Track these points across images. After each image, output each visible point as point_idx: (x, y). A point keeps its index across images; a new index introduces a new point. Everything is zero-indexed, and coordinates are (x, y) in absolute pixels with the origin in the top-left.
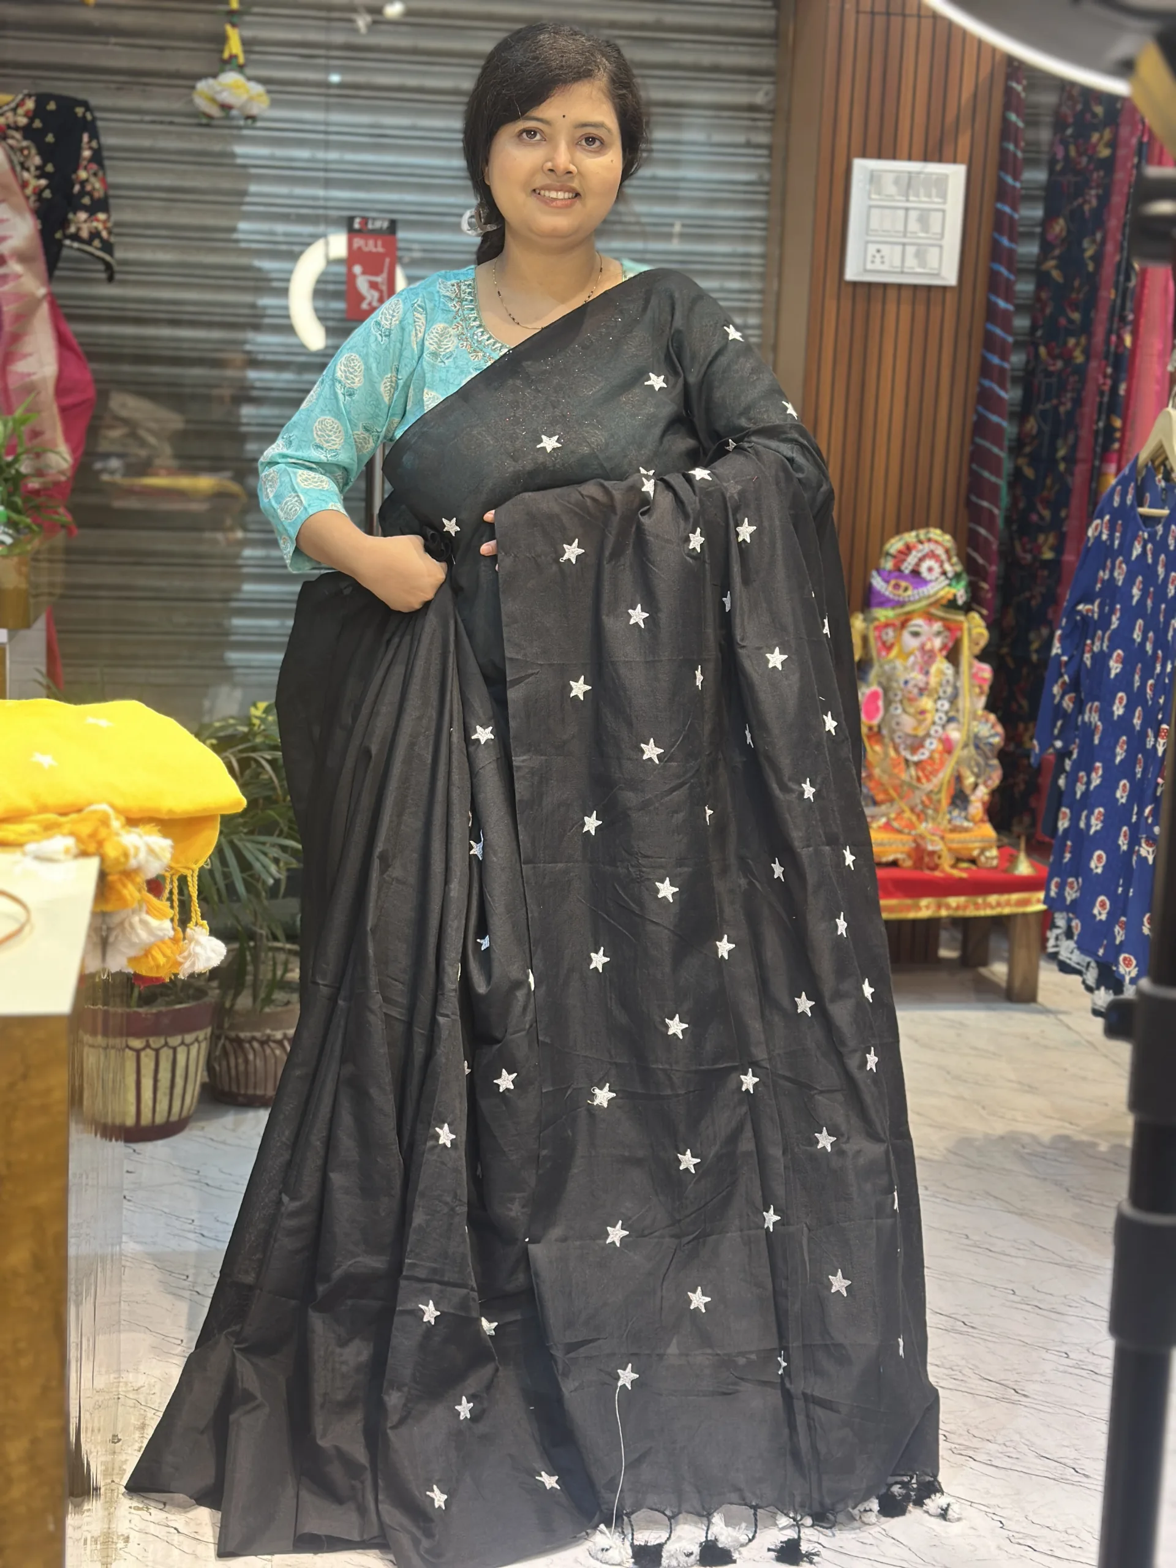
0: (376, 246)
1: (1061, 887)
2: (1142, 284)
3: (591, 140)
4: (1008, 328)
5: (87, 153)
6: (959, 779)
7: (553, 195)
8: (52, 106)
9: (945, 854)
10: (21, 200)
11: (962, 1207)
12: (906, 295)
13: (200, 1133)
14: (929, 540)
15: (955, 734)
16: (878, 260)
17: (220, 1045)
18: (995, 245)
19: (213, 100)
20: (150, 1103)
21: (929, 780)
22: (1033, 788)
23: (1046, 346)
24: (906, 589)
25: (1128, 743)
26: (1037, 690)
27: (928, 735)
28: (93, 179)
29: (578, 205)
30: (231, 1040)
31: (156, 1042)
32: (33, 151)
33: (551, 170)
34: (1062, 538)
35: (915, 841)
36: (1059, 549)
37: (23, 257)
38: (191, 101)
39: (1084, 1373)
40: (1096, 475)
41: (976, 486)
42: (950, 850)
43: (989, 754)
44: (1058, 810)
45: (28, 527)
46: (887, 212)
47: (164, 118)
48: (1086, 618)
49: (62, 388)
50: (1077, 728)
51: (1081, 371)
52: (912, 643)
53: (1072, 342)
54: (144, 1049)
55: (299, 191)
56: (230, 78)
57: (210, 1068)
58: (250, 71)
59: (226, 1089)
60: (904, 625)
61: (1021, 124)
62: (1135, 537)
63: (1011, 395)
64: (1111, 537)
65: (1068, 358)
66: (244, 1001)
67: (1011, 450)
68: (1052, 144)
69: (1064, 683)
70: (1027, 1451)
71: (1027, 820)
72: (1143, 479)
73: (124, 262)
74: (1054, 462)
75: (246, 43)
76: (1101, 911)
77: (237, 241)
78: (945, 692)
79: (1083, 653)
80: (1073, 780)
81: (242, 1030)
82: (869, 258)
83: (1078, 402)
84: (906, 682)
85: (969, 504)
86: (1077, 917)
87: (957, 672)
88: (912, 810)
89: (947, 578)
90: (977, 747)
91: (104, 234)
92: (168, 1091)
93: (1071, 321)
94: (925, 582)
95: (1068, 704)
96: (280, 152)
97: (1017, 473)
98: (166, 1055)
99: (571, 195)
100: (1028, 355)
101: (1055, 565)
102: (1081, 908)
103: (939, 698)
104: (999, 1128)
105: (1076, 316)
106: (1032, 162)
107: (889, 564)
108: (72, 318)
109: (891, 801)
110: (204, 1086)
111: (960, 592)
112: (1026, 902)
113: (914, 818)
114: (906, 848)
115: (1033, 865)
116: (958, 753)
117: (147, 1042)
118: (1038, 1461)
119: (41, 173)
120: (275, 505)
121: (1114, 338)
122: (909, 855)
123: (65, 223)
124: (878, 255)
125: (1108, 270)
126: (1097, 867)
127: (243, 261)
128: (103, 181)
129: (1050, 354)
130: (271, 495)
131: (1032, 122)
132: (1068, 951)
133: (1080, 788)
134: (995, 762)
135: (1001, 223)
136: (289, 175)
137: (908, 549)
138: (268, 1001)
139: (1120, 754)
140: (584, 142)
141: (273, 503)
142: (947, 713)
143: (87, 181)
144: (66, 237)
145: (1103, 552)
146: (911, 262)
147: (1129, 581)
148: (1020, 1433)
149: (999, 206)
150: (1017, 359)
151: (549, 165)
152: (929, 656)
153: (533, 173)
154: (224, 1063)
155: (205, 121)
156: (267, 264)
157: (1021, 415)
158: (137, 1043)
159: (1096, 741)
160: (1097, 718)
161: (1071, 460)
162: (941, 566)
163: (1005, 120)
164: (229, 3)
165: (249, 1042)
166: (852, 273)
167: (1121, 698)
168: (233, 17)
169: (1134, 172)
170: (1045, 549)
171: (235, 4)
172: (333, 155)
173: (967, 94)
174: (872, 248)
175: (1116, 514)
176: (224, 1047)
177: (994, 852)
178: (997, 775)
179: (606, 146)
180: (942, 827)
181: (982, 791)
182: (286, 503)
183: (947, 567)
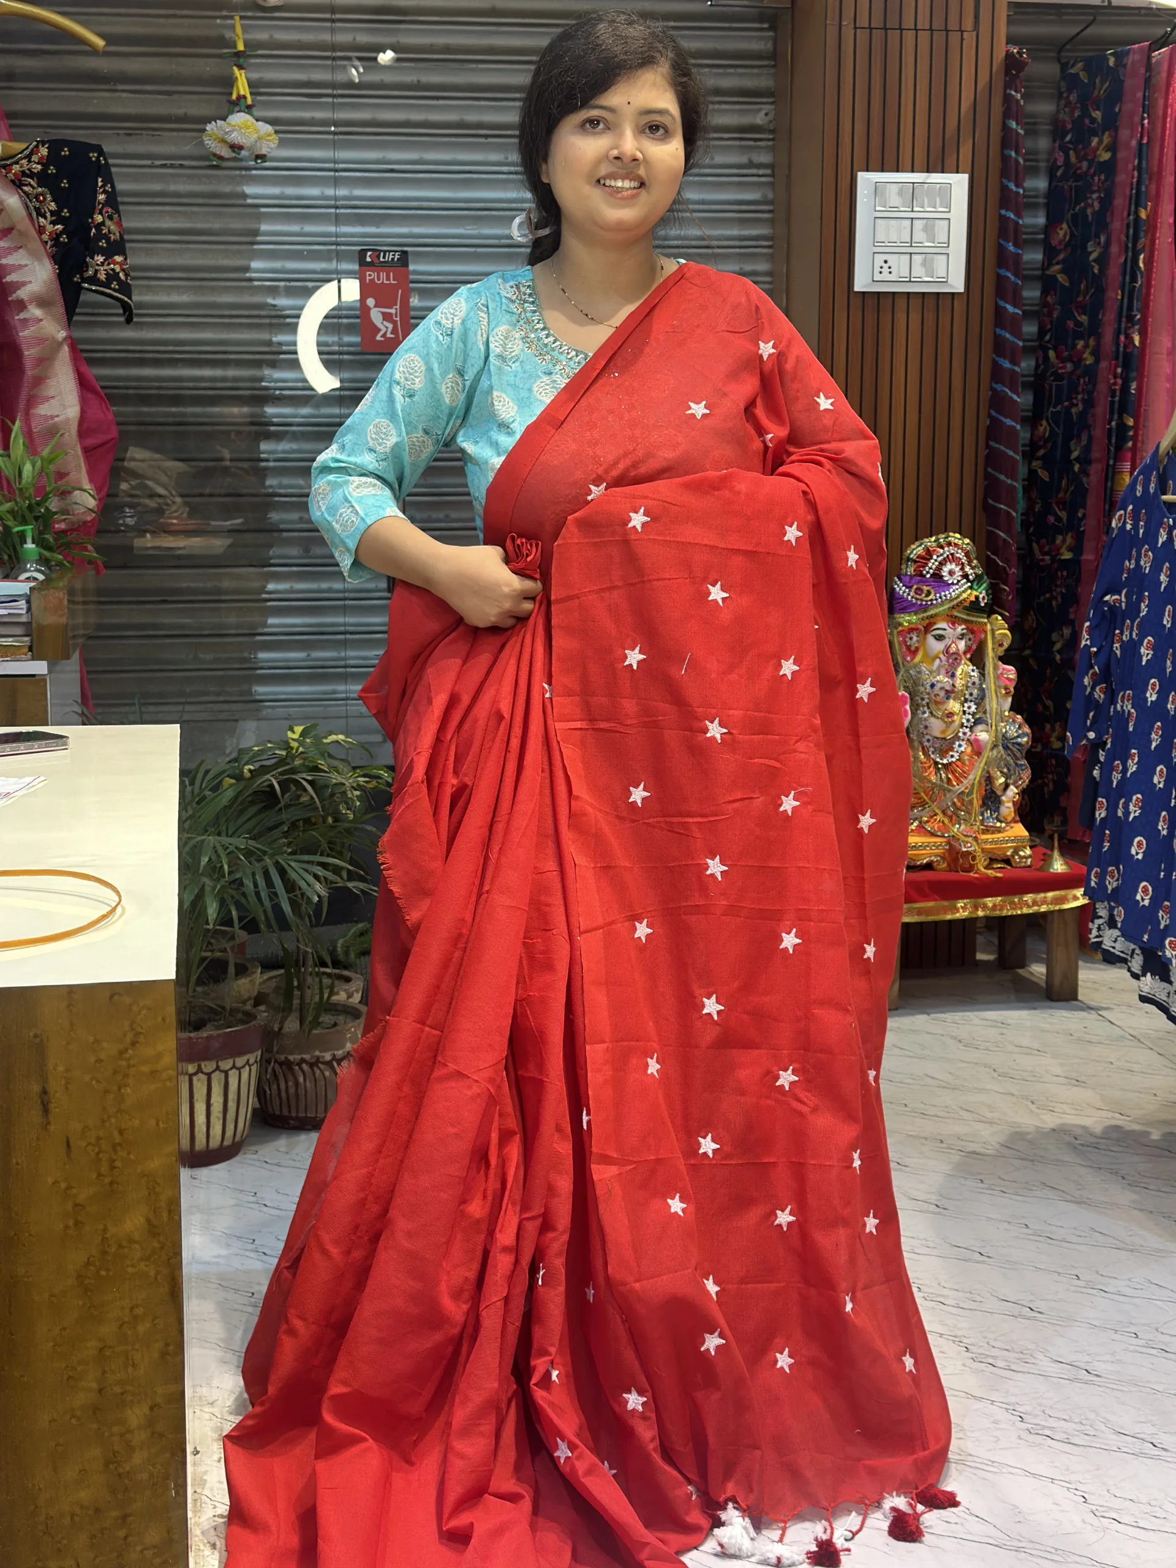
0: (388, 279)
1: (1101, 877)
2: (1148, 284)
3: (653, 128)
4: (1017, 333)
5: (102, 197)
6: (989, 779)
7: (619, 184)
8: (66, 152)
9: (979, 854)
10: (38, 245)
11: (1019, 1198)
12: (915, 304)
13: (255, 1157)
14: (949, 544)
15: (983, 736)
16: (886, 270)
17: (270, 1070)
18: (1001, 250)
19: (224, 141)
20: (204, 1129)
21: (959, 782)
22: (1063, 788)
23: (1055, 349)
25: (1162, 728)
26: (1066, 687)
28: (108, 223)
29: (643, 193)
30: (281, 1064)
31: (208, 1066)
32: (49, 197)
33: (617, 158)
34: (1080, 537)
35: (948, 843)
36: (1077, 549)
37: (42, 302)
38: (201, 143)
39: (1154, 1352)
40: (1110, 474)
41: (992, 489)
42: (983, 850)
43: (1018, 755)
44: (1095, 800)
45: (60, 564)
46: (893, 222)
47: (173, 162)
48: (1113, 608)
49: (84, 430)
50: (1110, 718)
51: (1091, 373)
52: (937, 647)
53: (1081, 344)
54: (196, 1074)
55: (309, 228)
56: (239, 118)
57: (260, 1093)
58: (258, 113)
59: (277, 1113)
61: (1021, 132)
62: (1160, 524)
63: (1023, 400)
64: (1135, 527)
65: (1078, 361)
66: (292, 1025)
67: (1024, 454)
68: (1051, 152)
69: (1094, 674)
70: (1103, 1428)
71: (1057, 819)
72: (1165, 468)
73: (141, 305)
74: (1070, 463)
75: (251, 84)
76: (1143, 896)
77: (251, 280)
78: (971, 694)
79: (1113, 643)
80: (1107, 769)
81: (292, 1053)
82: (877, 269)
83: (1089, 403)
85: (986, 507)
86: (1118, 904)
87: (982, 675)
89: (968, 581)
90: (1006, 748)
91: (122, 275)
92: (221, 1116)
93: (1079, 324)
94: (949, 585)
95: (1099, 695)
96: (290, 191)
97: (1032, 473)
98: (217, 1079)
99: (634, 184)
100: (1037, 360)
101: (1075, 564)
102: (1123, 896)
103: (966, 700)
104: (1050, 1121)
105: (1084, 319)
106: (1034, 171)
108: (92, 362)
110: (254, 1110)
111: (981, 593)
112: (1063, 900)
115: (1066, 863)
116: (987, 754)
117: (199, 1066)
118: (1115, 1437)
119: (57, 218)
120: (329, 519)
121: (1122, 338)
122: (943, 858)
123: (83, 266)
124: (886, 266)
125: (1114, 271)
126: (1137, 854)
127: (257, 299)
128: (119, 224)
129: (1058, 356)
130: (323, 509)
131: (1031, 132)
132: (1112, 940)
133: (1116, 777)
135: (1006, 230)
136: (304, 212)
138: (316, 1023)
139: (1155, 740)
140: (647, 131)
141: (326, 515)
142: (974, 714)
143: (103, 223)
144: (84, 280)
145: (1129, 543)
146: (918, 272)
147: (1156, 568)
148: (1094, 1411)
149: (1003, 212)
150: (1026, 365)
151: (615, 152)
152: (954, 659)
153: (598, 162)
154: (275, 1087)
155: (215, 162)
156: (282, 302)
157: (1032, 419)
158: (191, 1068)
159: (1131, 729)
160: (1130, 707)
161: (1085, 460)
163: (1005, 128)
164: (235, 46)
165: (299, 1064)
166: (861, 284)
167: (1154, 685)
168: (239, 59)
169: (1136, 174)
170: (1063, 550)
171: (241, 47)
172: (342, 192)
173: (966, 104)
174: (879, 260)
175: (1139, 503)
176: (274, 1070)
177: (1028, 852)
178: (1026, 775)
179: (667, 134)
180: (975, 828)
181: (1013, 791)
182: (341, 515)
183: (967, 569)
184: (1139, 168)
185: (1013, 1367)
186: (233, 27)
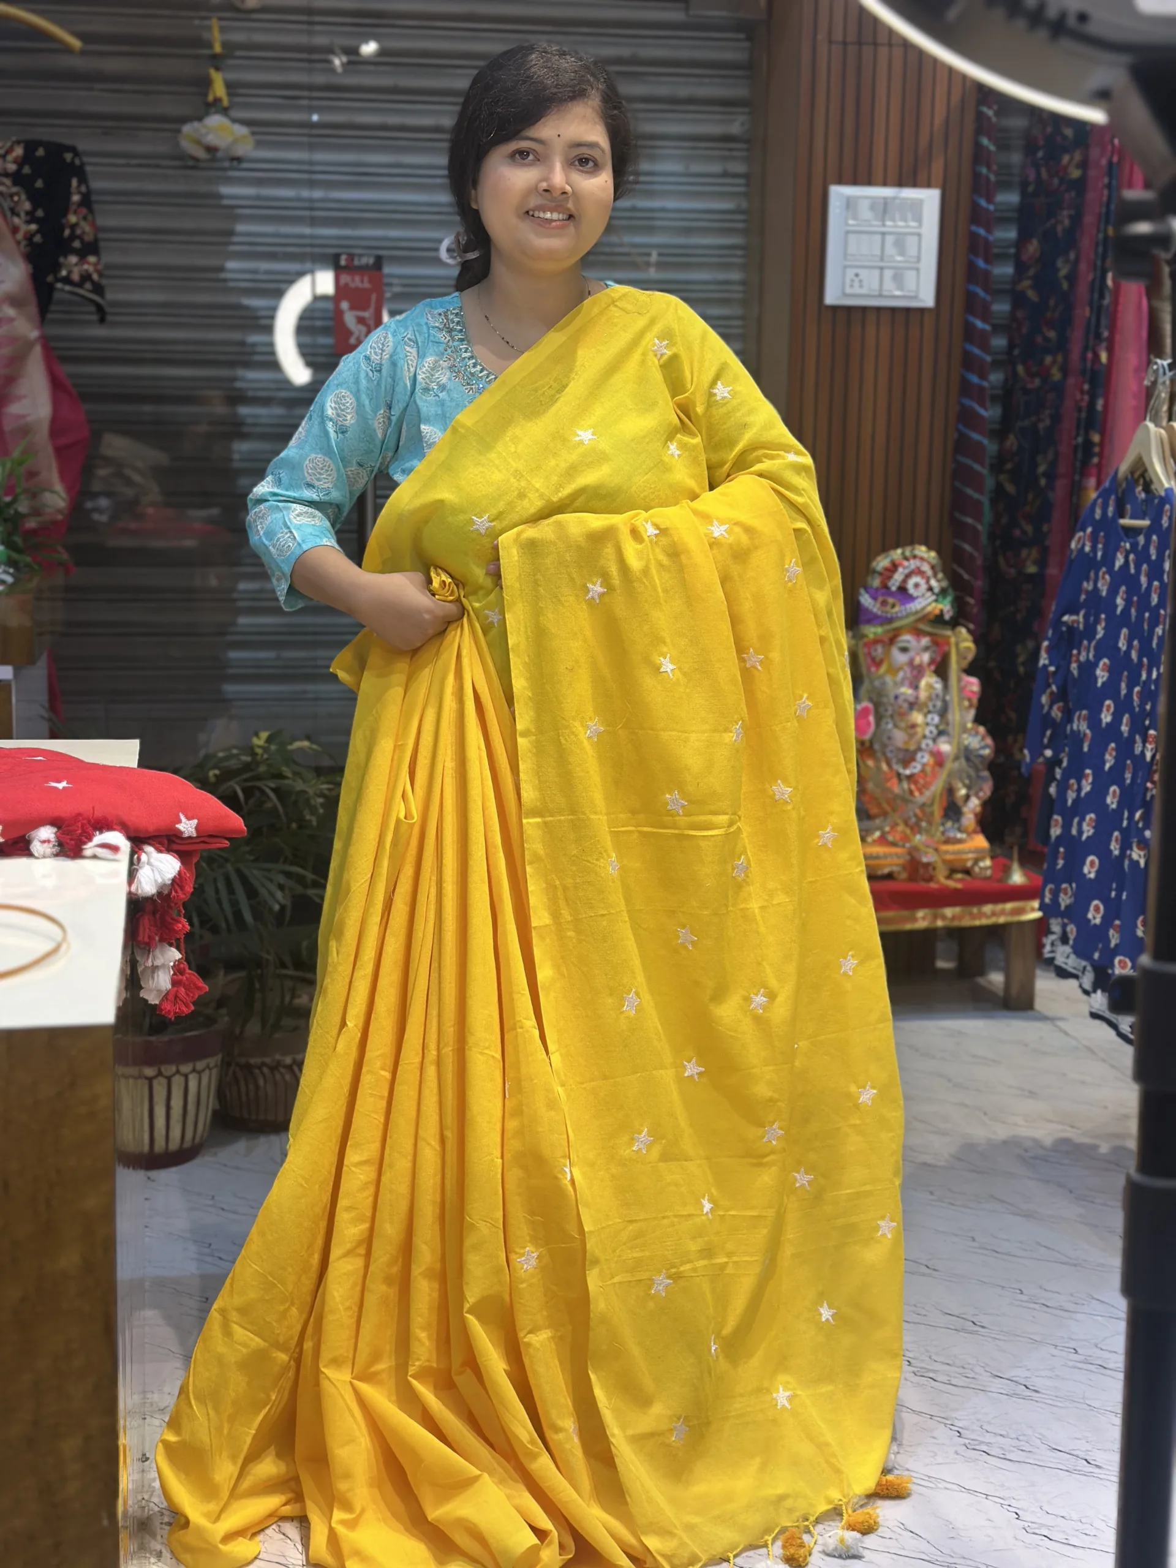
0: (362, 281)
1: (1055, 894)
2: (1116, 301)
3: (583, 161)
4: (985, 347)
5: (76, 198)
6: (950, 791)
7: (548, 215)
8: (40, 152)
9: (940, 865)
10: (11, 245)
11: (967, 1210)
12: (885, 317)
13: (213, 1159)
14: (915, 557)
15: (945, 747)
16: (856, 284)
17: (231, 1072)
18: (971, 266)
19: (199, 143)
20: (163, 1132)
21: (921, 793)
22: (1024, 798)
23: (1024, 364)
24: (893, 606)
25: (1116, 749)
26: (1026, 701)
27: (919, 749)
28: (83, 224)
29: (571, 226)
30: (242, 1067)
31: (167, 1070)
32: (23, 197)
33: (546, 191)
34: (1045, 552)
35: (910, 853)
36: (1042, 563)
37: (15, 301)
38: (177, 144)
39: (1093, 1368)
40: (1076, 489)
41: (959, 503)
42: (944, 861)
43: (980, 766)
44: (1049, 818)
45: (28, 566)
46: (864, 237)
47: (150, 161)
48: (1071, 629)
49: (57, 428)
50: (1066, 737)
51: (1059, 389)
52: (901, 658)
53: (1048, 359)
54: (155, 1077)
55: (285, 230)
56: (215, 120)
57: (220, 1094)
58: (234, 114)
59: (238, 1114)
60: (892, 640)
61: (992, 148)
62: (1117, 548)
63: (990, 413)
64: (1094, 549)
65: (1045, 374)
66: (253, 1028)
67: (992, 467)
68: (1023, 167)
69: (1052, 693)
70: (1039, 1444)
71: (1018, 830)
72: (1124, 492)
73: (115, 304)
74: (1035, 477)
75: (229, 86)
76: (1095, 914)
77: (225, 280)
78: (934, 706)
79: (1071, 663)
80: (1063, 788)
81: (253, 1057)
82: (848, 282)
83: (1057, 419)
84: (896, 697)
85: (953, 520)
86: (1072, 922)
87: (946, 687)
88: (906, 823)
89: (933, 593)
90: (968, 759)
91: (95, 277)
92: (180, 1119)
93: (1047, 339)
94: (912, 598)
95: (1056, 713)
96: (266, 192)
97: (999, 489)
98: (178, 1082)
99: (563, 216)
100: (1006, 374)
101: (1038, 580)
102: (1076, 913)
103: (929, 712)
104: (1001, 1133)
105: (1052, 334)
106: (1005, 185)
107: (876, 582)
108: (66, 360)
109: (885, 814)
110: (215, 1113)
111: (946, 607)
112: (1021, 911)
113: (908, 831)
114: (901, 861)
115: (1026, 875)
116: (949, 765)
117: (159, 1070)
118: (1050, 1454)
119: (31, 218)
120: (266, 542)
121: (1090, 354)
122: (904, 868)
123: (56, 267)
124: (856, 280)
125: (1082, 290)
126: (1090, 873)
127: (232, 299)
128: (93, 224)
129: (1028, 372)
130: (261, 533)
131: (1004, 146)
132: (1064, 956)
133: (1071, 796)
134: (986, 774)
135: (976, 246)
136: (280, 213)
137: (894, 567)
138: (277, 1027)
139: (1109, 761)
140: (577, 163)
141: (264, 540)
142: (937, 726)
143: (77, 224)
144: (57, 280)
145: (1087, 565)
146: (890, 287)
147: (1113, 591)
148: (1031, 1427)
149: (974, 228)
150: (996, 378)
151: (544, 185)
152: (918, 672)
153: (528, 194)
154: (235, 1090)
155: (188, 163)
156: (254, 303)
157: (1000, 433)
158: (149, 1072)
159: (1086, 749)
160: (1085, 727)
161: (1051, 476)
162: (928, 582)
163: (977, 145)
164: (210, 45)
165: (260, 1068)
166: (831, 297)
167: (1109, 706)
168: (216, 61)
169: (1106, 192)
170: (1029, 563)
171: (218, 49)
172: (318, 194)
173: (939, 119)
174: (850, 273)
175: (1098, 526)
176: (234, 1073)
177: (988, 863)
178: (987, 789)
179: (597, 167)
180: (936, 839)
181: (974, 803)
182: (278, 539)
183: (933, 583)
184: (1109, 186)
185: (953, 1383)
186: (209, 29)
